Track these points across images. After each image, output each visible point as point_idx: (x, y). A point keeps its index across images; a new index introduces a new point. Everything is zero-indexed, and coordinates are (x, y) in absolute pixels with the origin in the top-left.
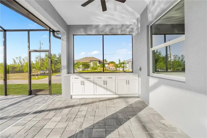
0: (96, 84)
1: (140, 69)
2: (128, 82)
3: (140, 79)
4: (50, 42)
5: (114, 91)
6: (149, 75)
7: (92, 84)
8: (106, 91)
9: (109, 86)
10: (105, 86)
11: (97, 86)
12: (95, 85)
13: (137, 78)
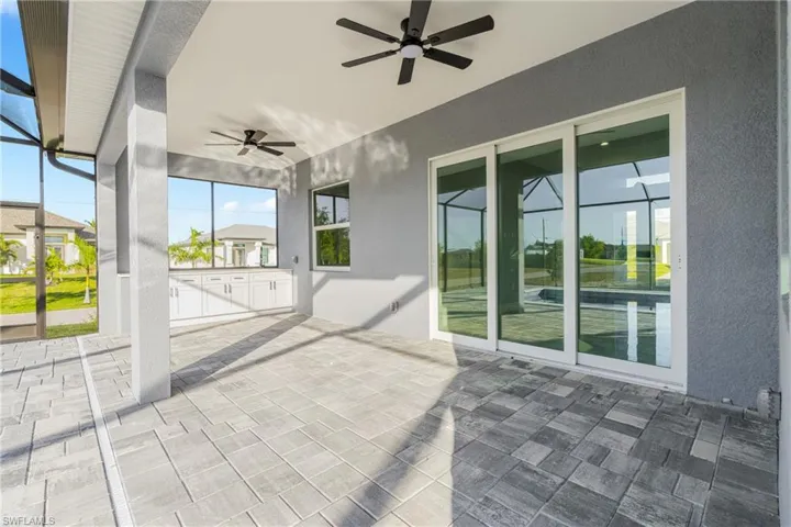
0: (207, 292)
1: (297, 260)
2: (273, 285)
3: (296, 278)
4: (42, 181)
5: (246, 303)
6: (311, 269)
7: (197, 293)
8: (229, 304)
9: (235, 294)
10: (228, 295)
11: (210, 296)
12: (205, 294)
13: (289, 276)
